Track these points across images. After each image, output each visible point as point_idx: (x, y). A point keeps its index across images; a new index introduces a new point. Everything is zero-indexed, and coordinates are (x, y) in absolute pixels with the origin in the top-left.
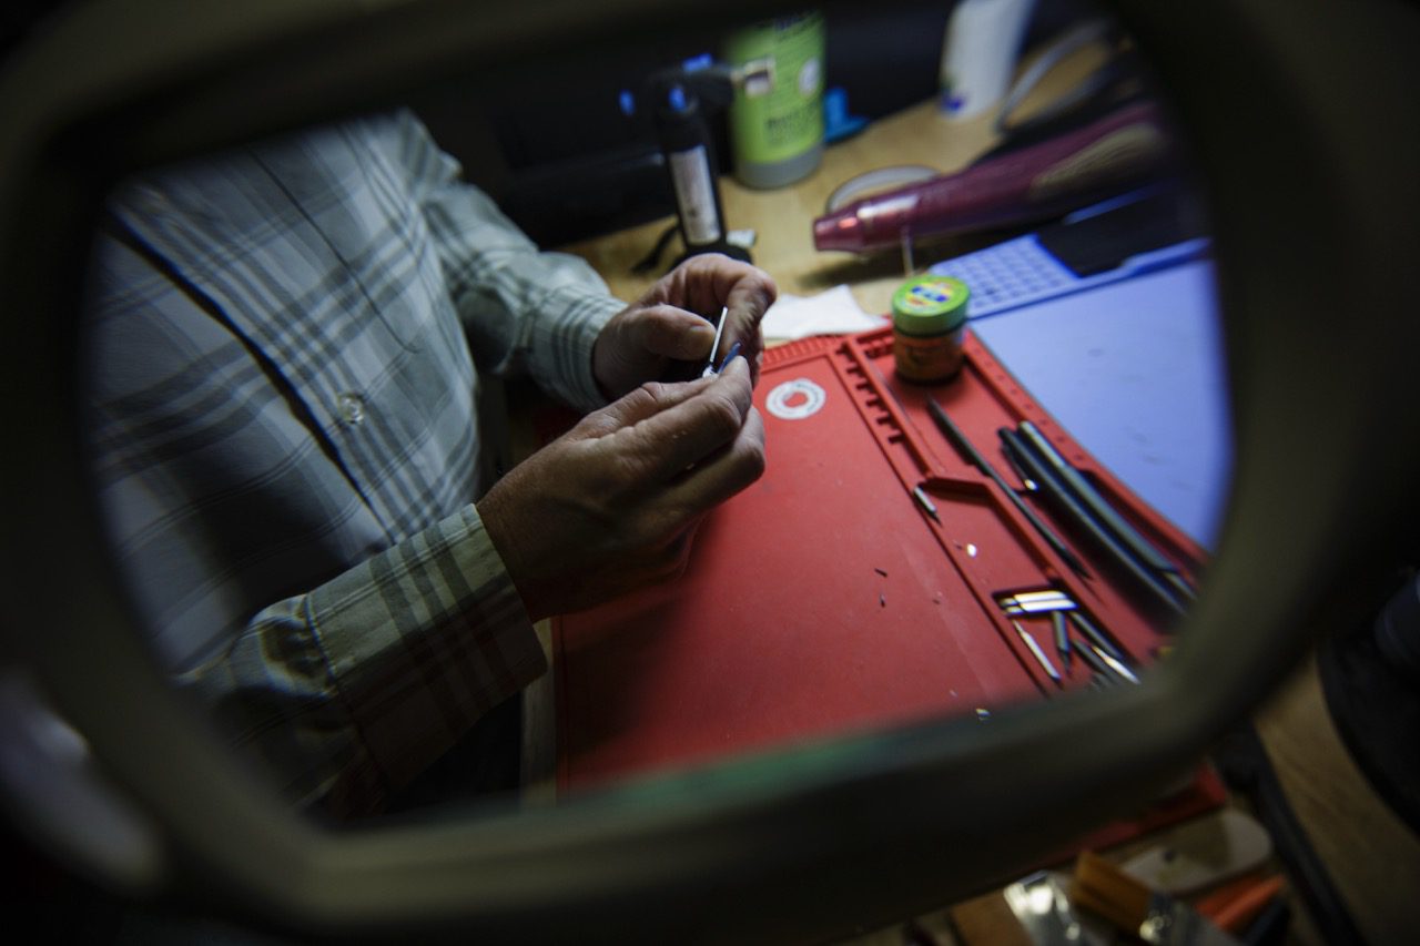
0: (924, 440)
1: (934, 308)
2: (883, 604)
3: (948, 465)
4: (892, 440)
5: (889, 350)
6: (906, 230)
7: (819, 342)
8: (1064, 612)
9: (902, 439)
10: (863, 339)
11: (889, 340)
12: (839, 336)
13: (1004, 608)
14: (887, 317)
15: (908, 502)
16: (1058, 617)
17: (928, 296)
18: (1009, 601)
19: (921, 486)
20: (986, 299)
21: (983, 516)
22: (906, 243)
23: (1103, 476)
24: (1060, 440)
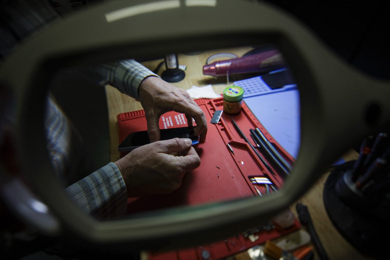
0: (230, 130)
1: (234, 95)
2: (218, 177)
3: (236, 138)
4: (222, 130)
5: (222, 104)
6: (227, 72)
7: (203, 100)
8: (268, 184)
9: (224, 129)
10: (215, 101)
11: (222, 102)
12: (208, 99)
13: (251, 181)
14: (222, 95)
15: (226, 148)
16: (267, 186)
17: (233, 91)
18: (253, 179)
19: (229, 143)
20: (248, 93)
21: (246, 153)
22: (228, 75)
23: (277, 145)
24: (266, 133)
